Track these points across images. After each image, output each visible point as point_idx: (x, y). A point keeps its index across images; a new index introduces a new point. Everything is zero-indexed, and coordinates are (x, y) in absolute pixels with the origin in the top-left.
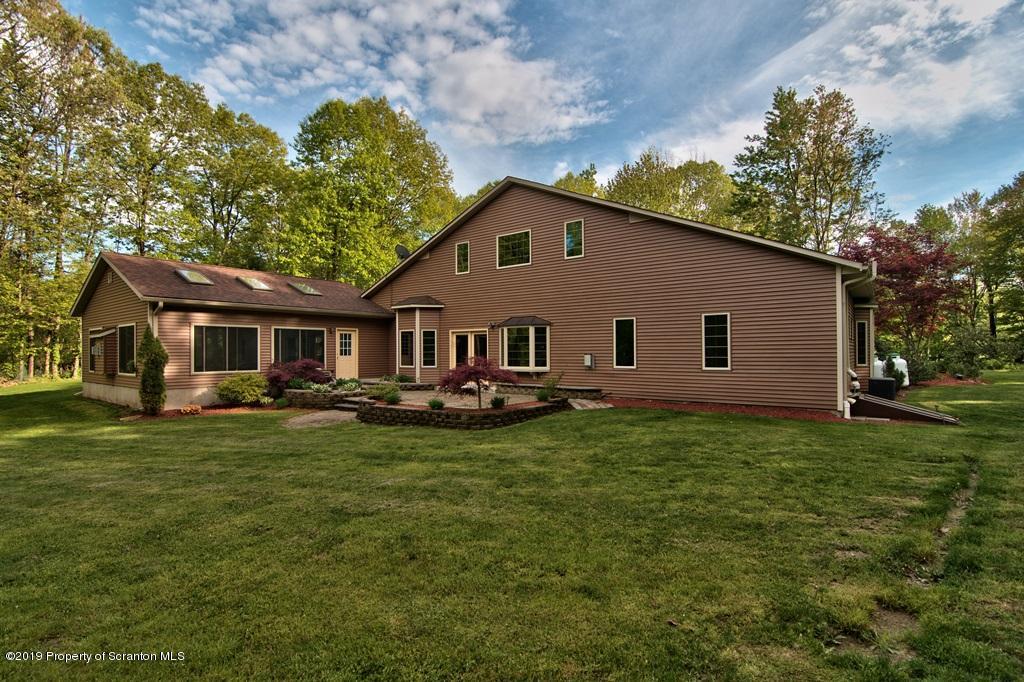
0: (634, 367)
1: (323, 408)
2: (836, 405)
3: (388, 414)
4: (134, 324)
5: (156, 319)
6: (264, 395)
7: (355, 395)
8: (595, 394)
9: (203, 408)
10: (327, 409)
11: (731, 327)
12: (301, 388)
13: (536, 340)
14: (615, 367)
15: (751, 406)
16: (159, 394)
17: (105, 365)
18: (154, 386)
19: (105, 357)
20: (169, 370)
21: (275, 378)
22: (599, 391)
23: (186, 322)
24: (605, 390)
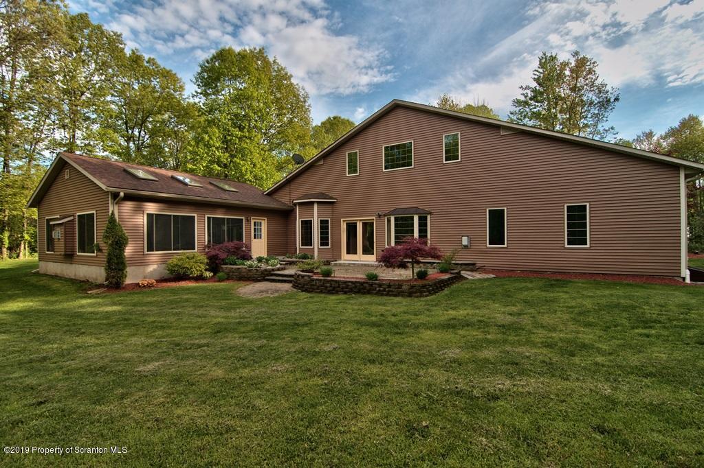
0: (505, 246)
1: (256, 280)
2: (680, 273)
3: (328, 285)
4: (94, 212)
5: (116, 208)
6: (206, 270)
7: (279, 270)
8: (471, 267)
9: (158, 281)
10: (259, 281)
11: (590, 214)
12: (236, 264)
13: (419, 226)
14: (488, 246)
15: (606, 274)
16: (122, 270)
17: (65, 247)
18: (118, 264)
19: (65, 239)
20: (128, 250)
21: (214, 256)
22: (474, 264)
23: (139, 210)
24: (479, 263)
